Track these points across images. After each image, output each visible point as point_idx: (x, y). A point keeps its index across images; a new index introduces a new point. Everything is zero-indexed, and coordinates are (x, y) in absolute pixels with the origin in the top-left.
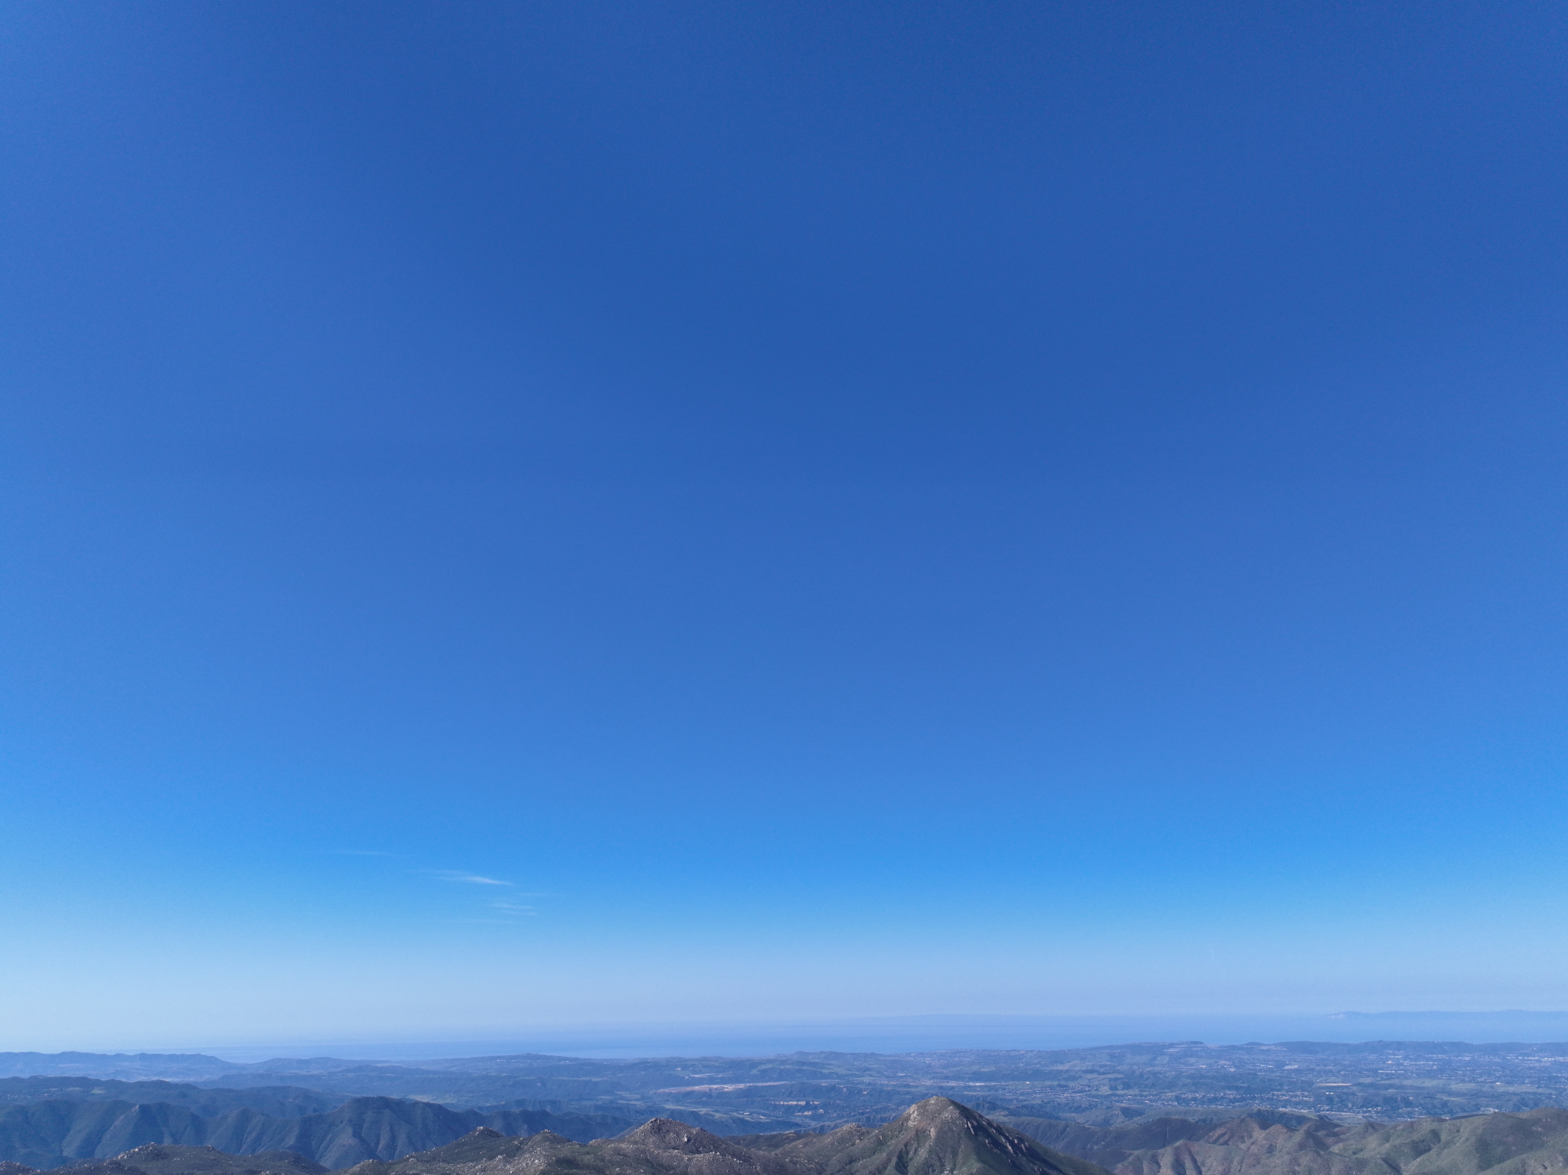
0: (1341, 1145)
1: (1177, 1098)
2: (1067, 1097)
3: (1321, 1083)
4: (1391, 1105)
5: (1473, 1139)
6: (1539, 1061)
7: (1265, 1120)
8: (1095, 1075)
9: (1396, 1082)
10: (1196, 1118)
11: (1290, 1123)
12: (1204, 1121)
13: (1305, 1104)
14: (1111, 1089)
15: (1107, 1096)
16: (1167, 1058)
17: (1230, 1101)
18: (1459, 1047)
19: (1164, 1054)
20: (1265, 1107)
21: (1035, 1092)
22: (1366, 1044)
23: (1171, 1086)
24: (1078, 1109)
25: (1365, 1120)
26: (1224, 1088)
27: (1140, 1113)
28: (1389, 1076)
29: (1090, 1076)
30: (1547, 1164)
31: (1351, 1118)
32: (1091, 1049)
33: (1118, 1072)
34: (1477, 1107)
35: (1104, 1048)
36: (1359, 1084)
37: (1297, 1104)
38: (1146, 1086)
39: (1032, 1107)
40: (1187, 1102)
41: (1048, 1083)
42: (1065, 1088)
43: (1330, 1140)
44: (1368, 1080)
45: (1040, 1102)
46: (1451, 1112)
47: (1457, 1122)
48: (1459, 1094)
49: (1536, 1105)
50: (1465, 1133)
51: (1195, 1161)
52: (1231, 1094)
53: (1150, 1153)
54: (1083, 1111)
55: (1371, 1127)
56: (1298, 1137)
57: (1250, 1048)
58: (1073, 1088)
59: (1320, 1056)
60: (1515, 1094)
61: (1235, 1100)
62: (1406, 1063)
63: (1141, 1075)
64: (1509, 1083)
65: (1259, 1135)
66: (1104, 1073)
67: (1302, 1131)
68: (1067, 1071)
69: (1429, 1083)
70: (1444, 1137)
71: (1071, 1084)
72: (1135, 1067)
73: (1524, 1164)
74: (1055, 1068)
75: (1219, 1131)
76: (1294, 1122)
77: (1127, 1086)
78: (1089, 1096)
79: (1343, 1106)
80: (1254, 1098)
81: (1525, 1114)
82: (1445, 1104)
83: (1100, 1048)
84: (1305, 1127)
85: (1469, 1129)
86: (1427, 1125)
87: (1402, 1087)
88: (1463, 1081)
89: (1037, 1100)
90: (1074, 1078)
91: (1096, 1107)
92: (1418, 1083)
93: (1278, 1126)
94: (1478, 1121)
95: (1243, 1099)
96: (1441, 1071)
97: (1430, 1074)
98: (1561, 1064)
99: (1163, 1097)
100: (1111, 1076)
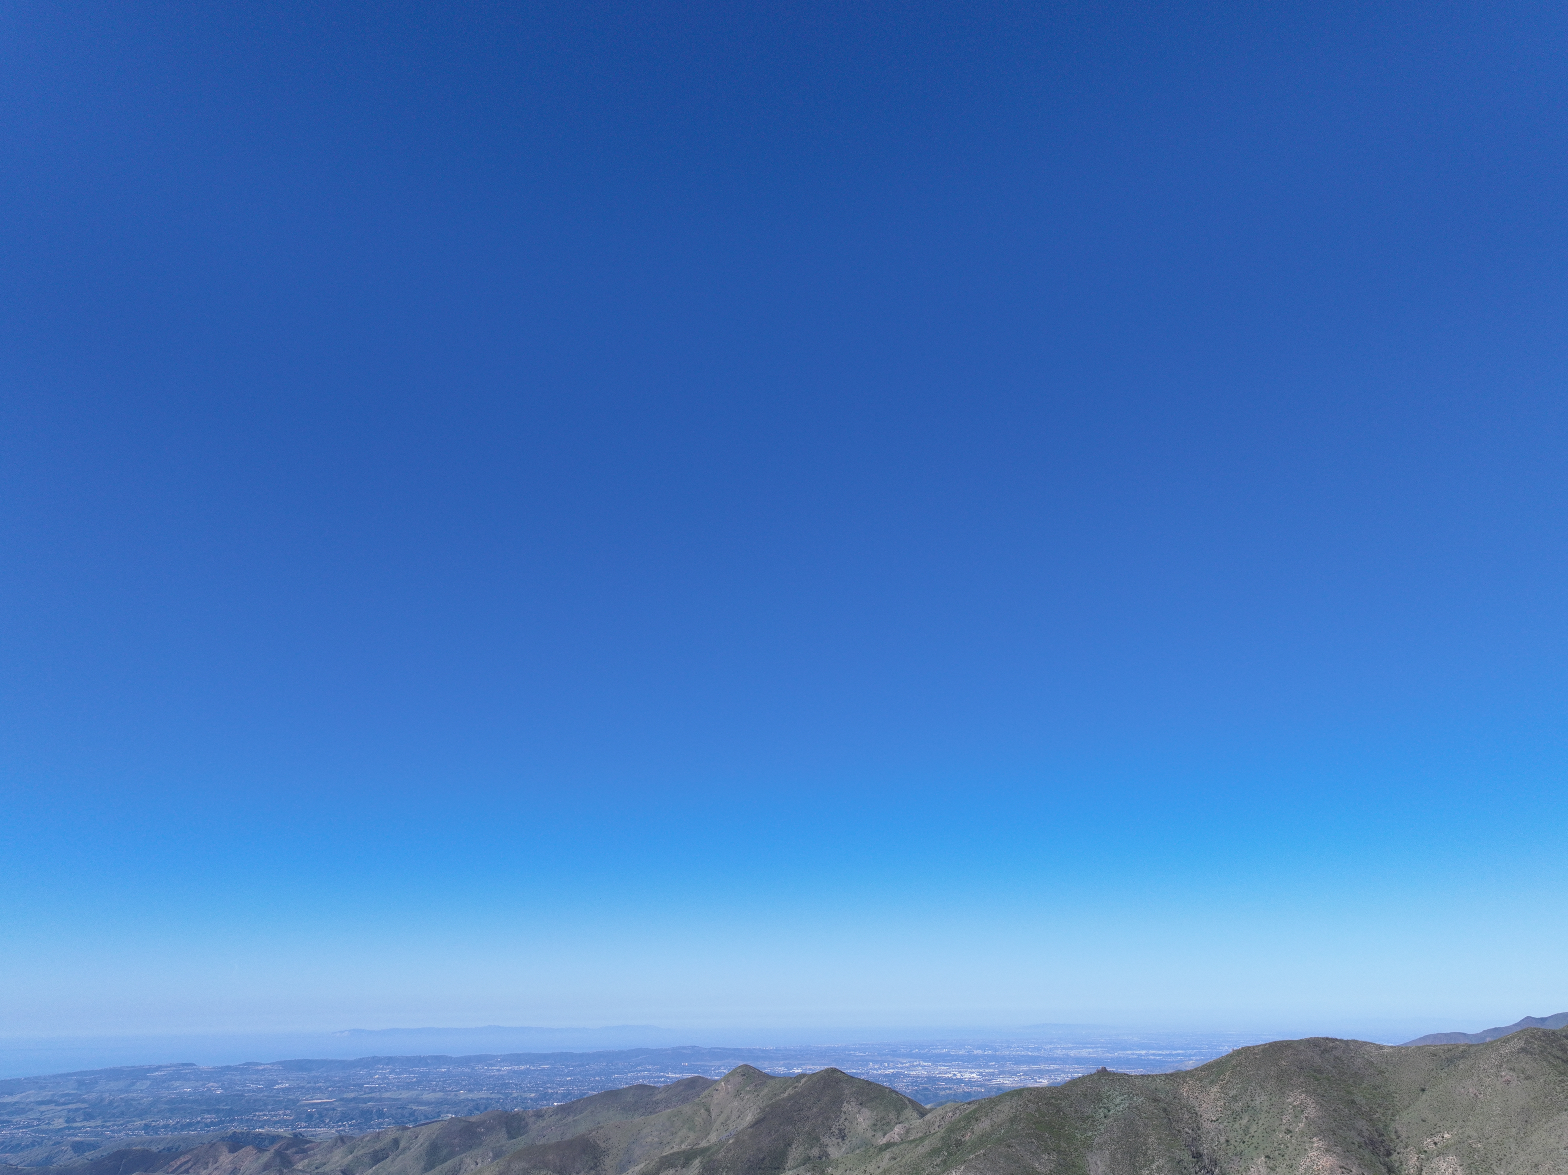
0: (306, 1161)
1: (146, 1127)
3: (307, 1100)
4: (366, 1116)
5: (427, 1144)
6: (499, 1070)
7: (236, 1143)
8: (52, 1106)
9: (377, 1095)
10: (161, 1147)
11: (260, 1143)
12: (169, 1149)
13: (283, 1123)
14: (67, 1122)
15: (59, 1130)
16: (149, 1082)
17: (206, 1125)
18: (440, 1060)
19: (147, 1078)
20: (241, 1129)
22: (361, 1060)
23: (142, 1114)
24: (16, 1148)
25: (337, 1134)
26: (203, 1112)
27: (93, 1146)
28: (372, 1090)
29: (43, 1108)
30: (479, 1161)
31: (325, 1133)
32: (55, 1077)
33: (84, 1101)
34: (439, 1114)
35: (75, 1074)
36: (342, 1100)
37: (276, 1123)
38: (112, 1115)
40: (156, 1130)
43: (298, 1156)
44: (352, 1095)
46: (415, 1120)
47: (418, 1129)
48: (428, 1103)
49: (486, 1108)
50: (421, 1139)
52: (209, 1118)
54: (22, 1149)
55: (342, 1140)
56: (266, 1157)
57: (246, 1068)
58: (16, 1124)
59: (314, 1073)
60: (472, 1100)
61: (212, 1124)
62: (390, 1077)
63: (111, 1103)
64: (470, 1091)
65: (226, 1159)
66: (64, 1104)
67: (272, 1151)
68: (16, 1103)
69: (405, 1095)
70: (402, 1145)
71: (16, 1119)
72: (106, 1095)
73: (461, 1162)
75: (183, 1159)
76: (266, 1142)
77: (89, 1116)
78: (36, 1131)
79: (321, 1122)
80: (233, 1121)
81: (475, 1117)
82: (412, 1114)
84: (276, 1146)
85: (426, 1134)
86: (392, 1133)
87: (380, 1100)
88: (434, 1091)
90: (22, 1112)
91: (40, 1144)
92: (396, 1095)
93: (250, 1147)
94: (436, 1126)
95: (221, 1122)
96: (419, 1082)
97: (408, 1086)
98: (515, 1072)
99: (129, 1126)
100: (71, 1106)
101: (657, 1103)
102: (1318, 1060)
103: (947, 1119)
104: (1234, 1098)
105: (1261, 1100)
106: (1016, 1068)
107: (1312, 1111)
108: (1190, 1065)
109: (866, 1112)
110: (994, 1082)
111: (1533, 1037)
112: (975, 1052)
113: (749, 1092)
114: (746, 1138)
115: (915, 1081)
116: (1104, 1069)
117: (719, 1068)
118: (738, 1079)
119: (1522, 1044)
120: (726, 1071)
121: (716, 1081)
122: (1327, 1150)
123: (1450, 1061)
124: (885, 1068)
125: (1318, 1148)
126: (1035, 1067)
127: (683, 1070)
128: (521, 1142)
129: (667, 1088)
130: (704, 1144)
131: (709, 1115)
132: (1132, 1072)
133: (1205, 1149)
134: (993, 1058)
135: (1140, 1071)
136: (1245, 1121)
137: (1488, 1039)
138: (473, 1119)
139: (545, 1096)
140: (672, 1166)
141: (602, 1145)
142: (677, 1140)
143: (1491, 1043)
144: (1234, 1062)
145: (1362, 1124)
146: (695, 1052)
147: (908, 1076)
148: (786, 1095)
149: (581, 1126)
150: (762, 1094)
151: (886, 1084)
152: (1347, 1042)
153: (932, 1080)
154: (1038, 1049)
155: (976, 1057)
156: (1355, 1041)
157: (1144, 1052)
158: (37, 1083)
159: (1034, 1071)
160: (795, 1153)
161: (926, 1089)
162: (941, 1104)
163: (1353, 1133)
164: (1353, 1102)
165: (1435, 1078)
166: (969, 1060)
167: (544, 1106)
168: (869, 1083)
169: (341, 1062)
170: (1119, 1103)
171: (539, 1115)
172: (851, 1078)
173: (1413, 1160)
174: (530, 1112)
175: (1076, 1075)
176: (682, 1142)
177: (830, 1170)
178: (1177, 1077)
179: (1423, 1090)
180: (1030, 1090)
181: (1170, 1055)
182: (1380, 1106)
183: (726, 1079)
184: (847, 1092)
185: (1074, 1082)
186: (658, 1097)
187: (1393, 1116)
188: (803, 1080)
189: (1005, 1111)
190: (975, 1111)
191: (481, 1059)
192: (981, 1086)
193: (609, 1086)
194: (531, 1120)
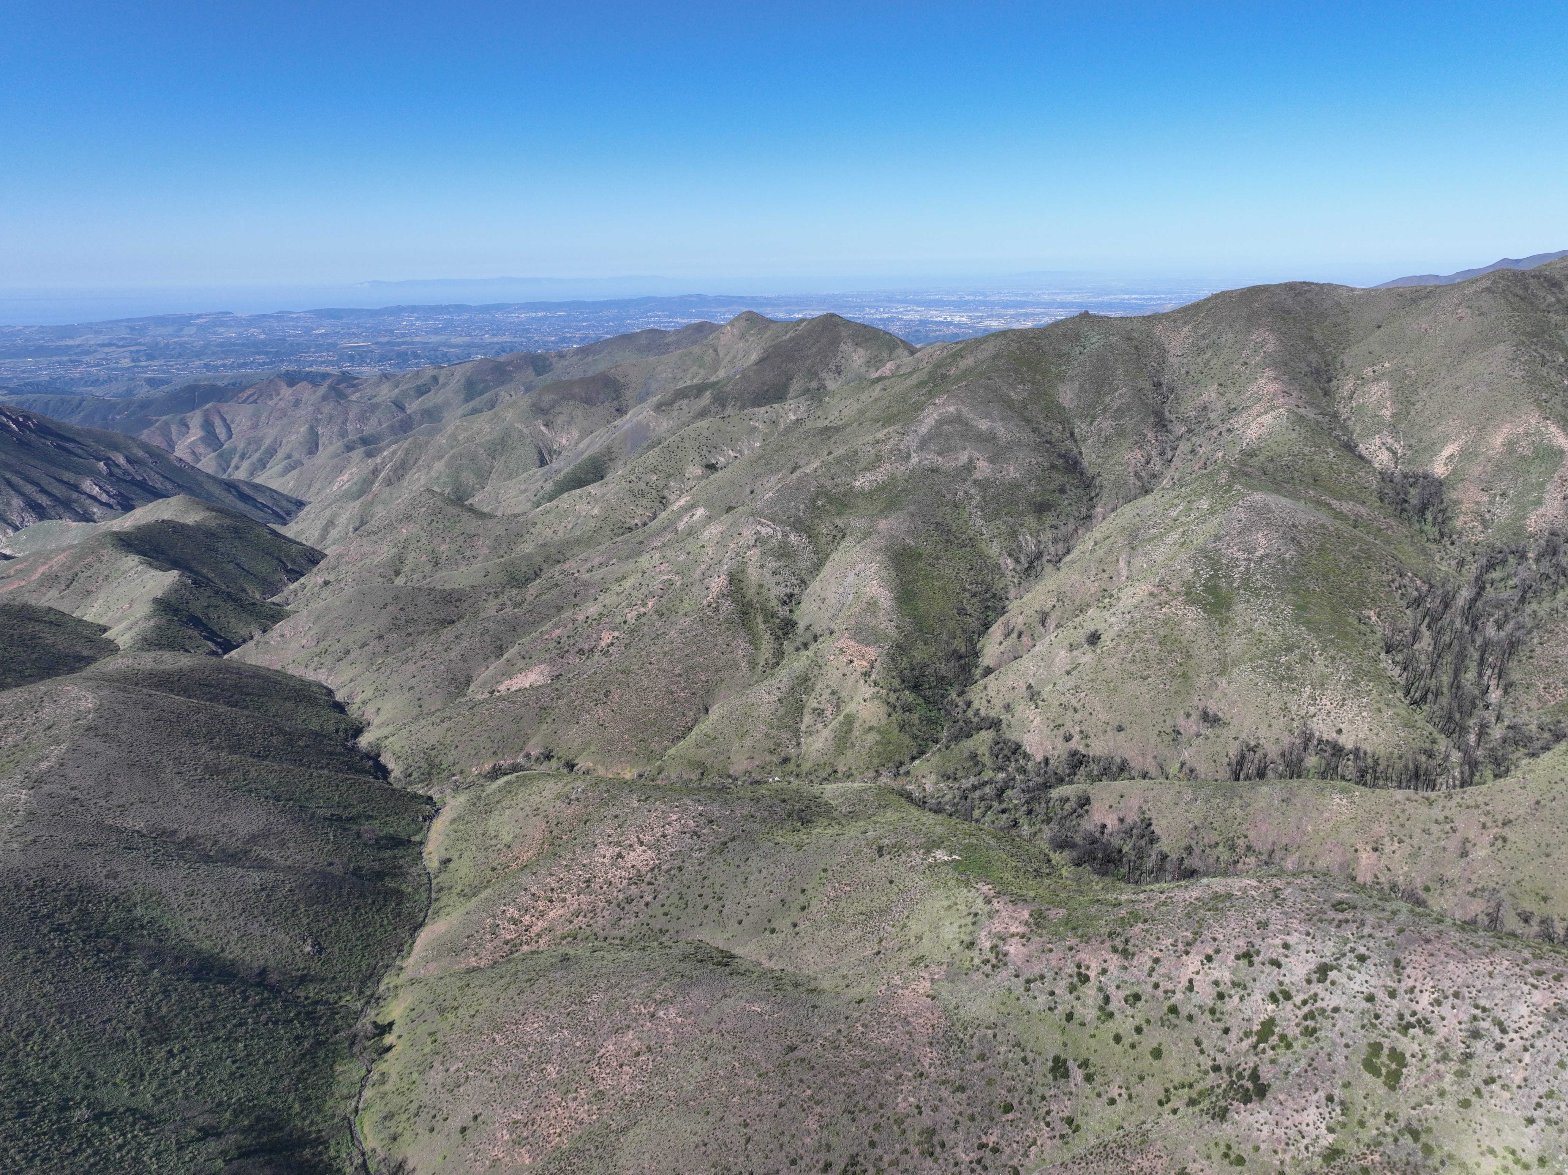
0: (358, 394)
1: (206, 366)
2: (80, 372)
3: (345, 343)
4: (403, 358)
5: (463, 380)
6: (518, 317)
7: (292, 379)
8: (113, 349)
9: (408, 339)
10: (226, 382)
11: (314, 379)
12: (234, 384)
13: (329, 363)
14: (133, 361)
15: (128, 368)
16: (194, 329)
17: (260, 365)
18: (461, 308)
19: (191, 325)
20: (292, 368)
21: (40, 369)
22: (386, 308)
23: (199, 355)
24: (95, 382)
25: (380, 373)
26: (254, 354)
27: (166, 382)
28: (403, 335)
29: (107, 350)
30: (513, 393)
31: (369, 371)
32: (106, 323)
33: (142, 344)
34: (469, 355)
35: (122, 321)
36: (377, 343)
37: (322, 363)
38: (173, 356)
39: (38, 384)
40: (216, 368)
41: (55, 359)
42: (78, 363)
43: (350, 390)
44: (386, 340)
45: (47, 379)
46: (449, 361)
47: (453, 368)
48: (456, 346)
49: (511, 350)
50: (457, 376)
51: (224, 420)
52: (261, 358)
53: (178, 418)
54: (102, 384)
55: (385, 377)
56: (322, 390)
57: (280, 316)
58: (87, 363)
59: (345, 320)
60: (497, 343)
61: (264, 364)
62: (417, 323)
63: (167, 346)
64: (494, 335)
65: (286, 392)
66: (123, 346)
67: (326, 386)
68: (79, 346)
69: (434, 339)
70: (441, 380)
71: (86, 359)
72: (159, 339)
73: (497, 395)
74: (63, 343)
75: (248, 392)
76: (319, 379)
77: (151, 357)
78: (108, 369)
79: (362, 361)
80: (283, 361)
81: (503, 358)
82: (445, 355)
83: (117, 321)
84: (329, 382)
85: (460, 373)
86: (429, 371)
87: (412, 343)
88: (461, 335)
89: (44, 376)
90: (87, 353)
91: (116, 379)
92: (426, 339)
93: (304, 383)
94: (468, 366)
95: (272, 362)
96: (444, 328)
97: (436, 331)
98: (533, 318)
99: (191, 365)
100: (132, 348)
101: (668, 344)
102: (1290, 302)
103: (935, 357)
104: (1203, 337)
105: (1228, 337)
106: (1003, 312)
107: (1270, 347)
108: (1168, 307)
109: (861, 351)
110: (981, 325)
111: (1502, 278)
112: (967, 298)
113: (753, 335)
114: (751, 374)
115: (908, 324)
116: (1087, 312)
117: (724, 314)
118: (743, 323)
119: (1488, 284)
120: (731, 317)
121: (722, 326)
122: (1275, 379)
123: (1414, 301)
124: (881, 313)
125: (1268, 377)
126: (1021, 311)
127: (690, 316)
128: (548, 378)
129: (677, 332)
130: (713, 379)
131: (717, 354)
132: (1113, 315)
133: (1165, 380)
134: (984, 303)
135: (1120, 313)
136: (1207, 356)
137: (1458, 280)
138: (502, 359)
139: (564, 340)
140: (686, 397)
141: (622, 380)
142: (689, 376)
143: (1459, 283)
144: (1210, 305)
145: (1314, 357)
146: (701, 300)
147: (902, 319)
148: (788, 337)
149: (601, 365)
150: (765, 336)
151: (881, 327)
152: (1321, 286)
153: (923, 323)
154: (1027, 295)
155: (967, 303)
156: (1330, 285)
157: (1127, 297)
158: (90, 328)
159: (1021, 315)
160: (796, 386)
161: (918, 331)
162: (930, 344)
163: (1303, 364)
164: (1311, 338)
165: (1393, 316)
166: (961, 305)
167: (564, 348)
168: (865, 326)
169: (368, 310)
170: (1095, 341)
171: (561, 356)
172: (848, 322)
173: (1350, 385)
174: (553, 353)
175: (1059, 318)
176: (694, 377)
177: (827, 399)
178: (1153, 319)
179: (1379, 327)
180: (1014, 331)
181: (1152, 299)
182: (1335, 341)
183: (732, 324)
184: (844, 334)
185: (1056, 324)
186: (670, 339)
187: (1344, 349)
188: (804, 324)
189: (990, 349)
190: (961, 350)
191: (499, 307)
192: (969, 328)
193: (622, 331)
194: (554, 360)
